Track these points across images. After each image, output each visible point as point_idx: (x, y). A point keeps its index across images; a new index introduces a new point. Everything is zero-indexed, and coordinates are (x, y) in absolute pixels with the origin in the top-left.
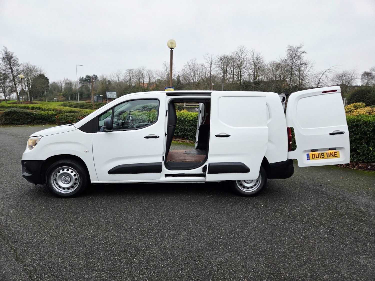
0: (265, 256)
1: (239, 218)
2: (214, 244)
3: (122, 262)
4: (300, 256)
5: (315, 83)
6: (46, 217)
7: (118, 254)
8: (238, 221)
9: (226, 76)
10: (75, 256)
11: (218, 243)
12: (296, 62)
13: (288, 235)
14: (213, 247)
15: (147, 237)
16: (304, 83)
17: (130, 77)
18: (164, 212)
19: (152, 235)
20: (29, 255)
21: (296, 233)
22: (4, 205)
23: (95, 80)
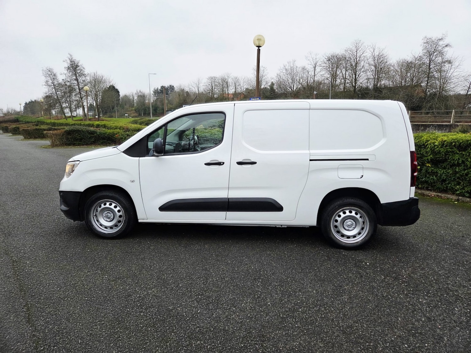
0: (362, 346)
1: (331, 281)
2: (287, 320)
3: (156, 336)
4: (419, 350)
5: (463, 88)
6: (78, 264)
7: (153, 323)
8: (328, 286)
9: (334, 82)
10: (98, 322)
11: (293, 317)
12: (435, 60)
13: (403, 313)
14: (285, 324)
15: (197, 301)
16: (447, 88)
17: (212, 87)
18: (226, 265)
19: (203, 300)
20: (43, 315)
21: (415, 311)
22: (35, 245)
23: (172, 91)
